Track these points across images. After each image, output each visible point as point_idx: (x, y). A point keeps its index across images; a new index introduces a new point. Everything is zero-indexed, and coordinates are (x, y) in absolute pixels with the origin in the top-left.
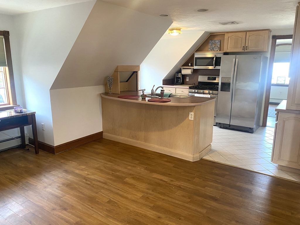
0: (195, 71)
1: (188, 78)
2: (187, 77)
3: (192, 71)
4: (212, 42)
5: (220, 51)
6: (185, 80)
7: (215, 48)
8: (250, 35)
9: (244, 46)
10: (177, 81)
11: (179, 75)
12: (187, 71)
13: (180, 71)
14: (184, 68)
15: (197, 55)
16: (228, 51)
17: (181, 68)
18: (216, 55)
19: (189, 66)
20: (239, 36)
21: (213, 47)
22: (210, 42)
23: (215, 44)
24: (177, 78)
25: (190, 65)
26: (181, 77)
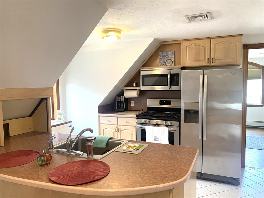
0: (142, 93)
1: (133, 101)
2: (131, 101)
3: (138, 93)
4: (163, 54)
5: (174, 65)
6: (129, 105)
7: (168, 62)
8: (216, 43)
9: (209, 57)
10: (119, 107)
11: (122, 99)
12: (131, 94)
13: (122, 94)
14: (126, 90)
15: (144, 72)
16: (187, 65)
17: (123, 90)
18: (171, 71)
19: (134, 87)
20: (201, 45)
21: (165, 61)
22: (160, 54)
23: (167, 56)
24: (118, 102)
25: (134, 85)
26: (124, 101)
